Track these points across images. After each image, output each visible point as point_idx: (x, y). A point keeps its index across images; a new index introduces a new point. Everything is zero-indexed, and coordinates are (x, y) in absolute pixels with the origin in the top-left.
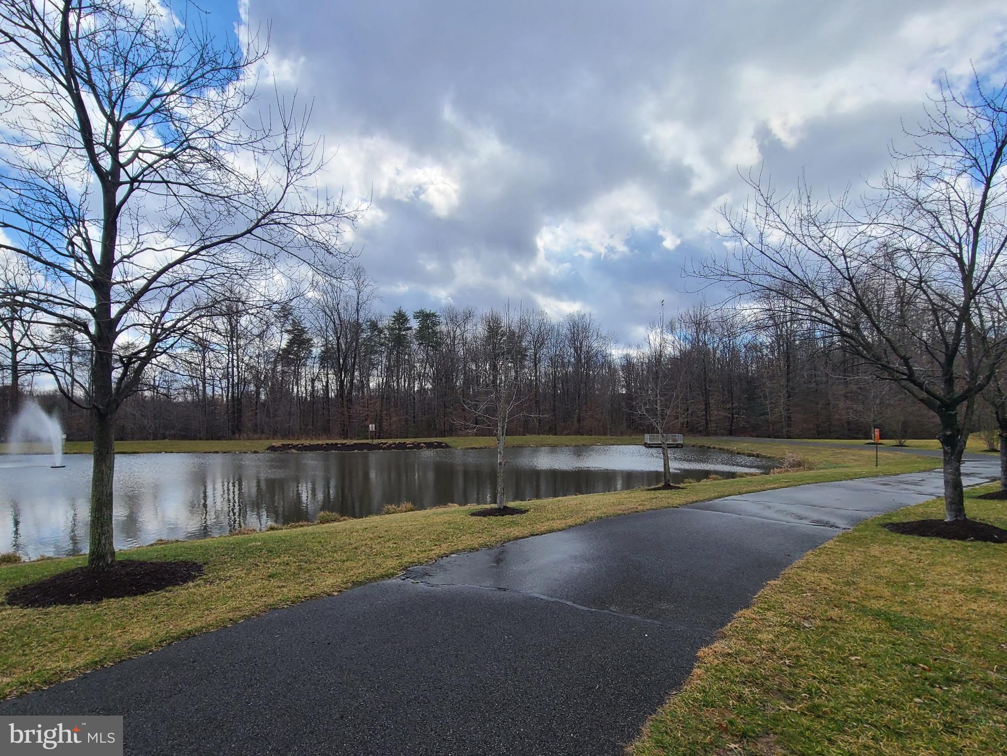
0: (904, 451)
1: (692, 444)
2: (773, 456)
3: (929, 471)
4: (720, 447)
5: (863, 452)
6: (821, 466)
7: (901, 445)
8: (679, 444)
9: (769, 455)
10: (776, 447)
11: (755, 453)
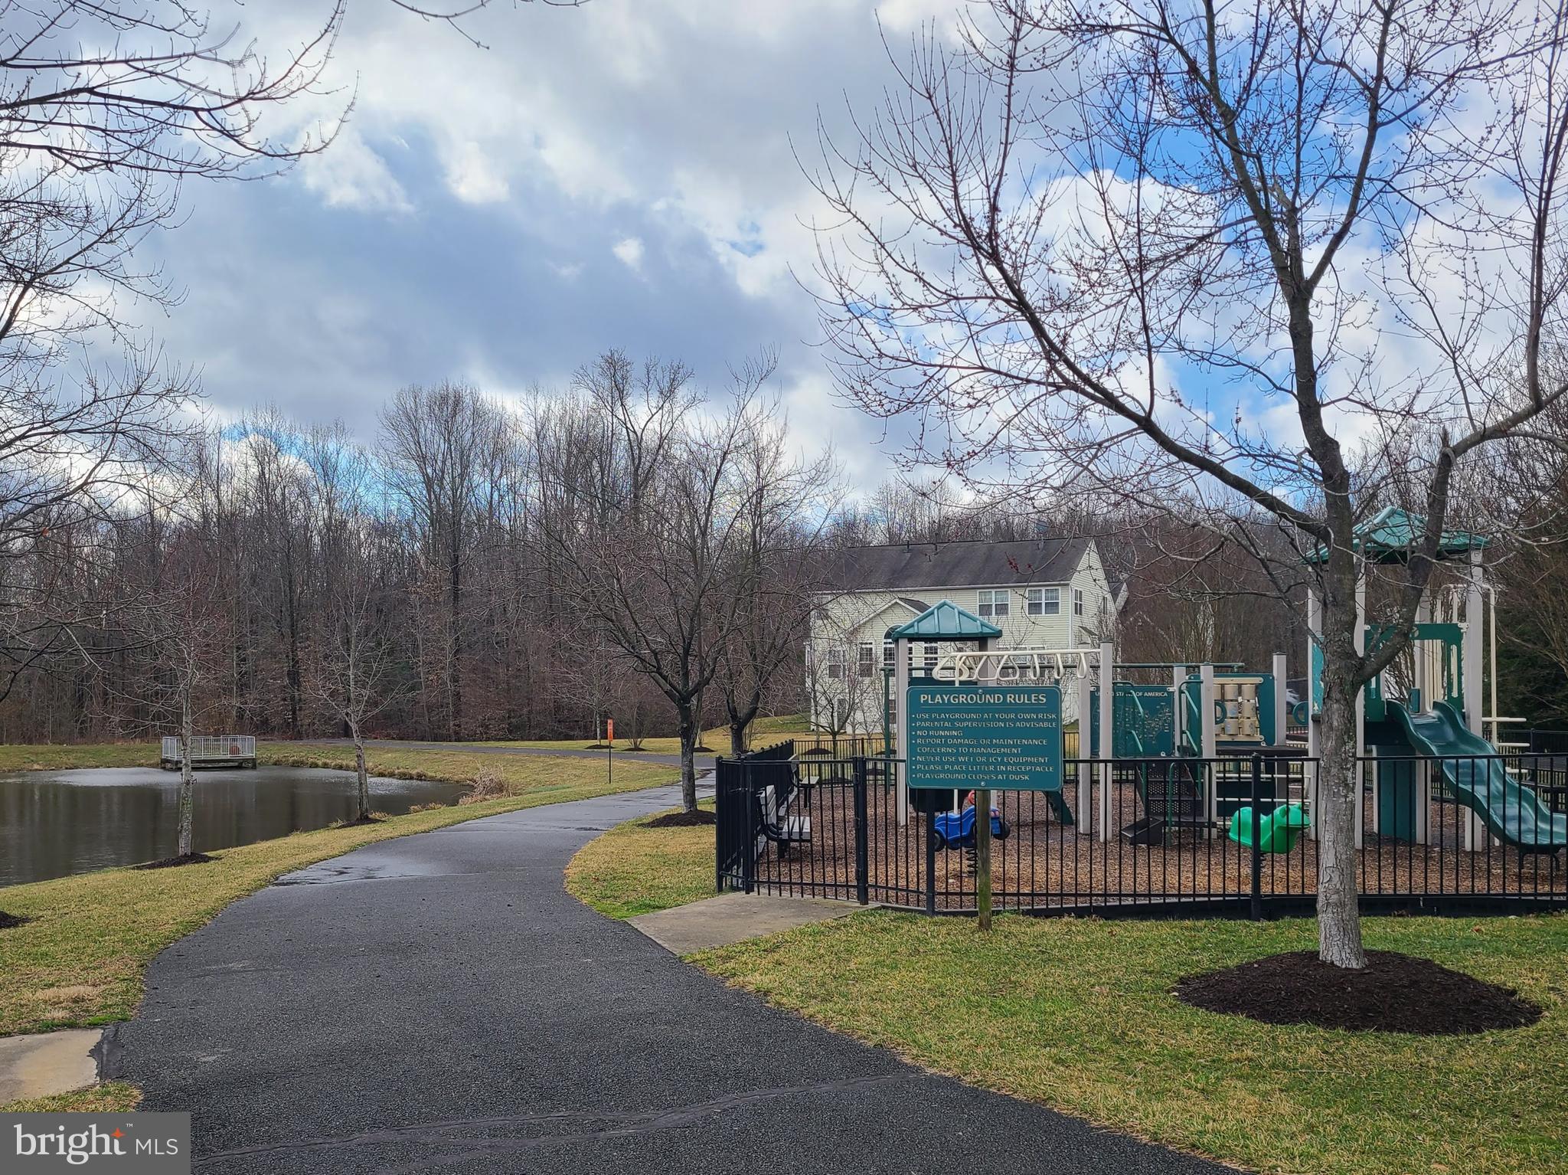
0: (644, 758)
1: (275, 757)
2: (447, 776)
3: (672, 785)
4: (339, 762)
5: (586, 762)
6: (530, 788)
7: (637, 749)
8: (246, 760)
9: (439, 776)
10: (450, 759)
11: (414, 772)
